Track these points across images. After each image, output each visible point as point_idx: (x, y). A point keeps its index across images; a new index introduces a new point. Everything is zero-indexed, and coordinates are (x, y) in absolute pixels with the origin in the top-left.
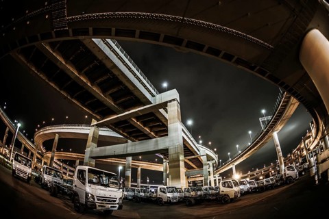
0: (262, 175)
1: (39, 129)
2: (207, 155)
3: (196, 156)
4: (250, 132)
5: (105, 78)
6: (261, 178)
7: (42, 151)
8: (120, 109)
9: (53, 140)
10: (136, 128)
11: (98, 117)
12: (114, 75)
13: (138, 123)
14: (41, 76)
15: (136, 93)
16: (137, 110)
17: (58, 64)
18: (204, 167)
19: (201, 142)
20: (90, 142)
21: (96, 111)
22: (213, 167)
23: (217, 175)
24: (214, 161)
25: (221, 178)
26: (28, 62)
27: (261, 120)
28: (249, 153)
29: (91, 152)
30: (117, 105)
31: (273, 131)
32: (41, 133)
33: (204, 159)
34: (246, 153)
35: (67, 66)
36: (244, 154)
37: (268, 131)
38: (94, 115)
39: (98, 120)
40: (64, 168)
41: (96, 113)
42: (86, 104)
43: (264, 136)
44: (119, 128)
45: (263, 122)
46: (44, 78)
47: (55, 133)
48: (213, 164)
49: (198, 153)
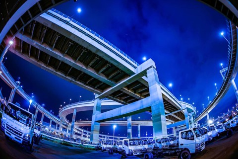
0: (227, 118)
1: (62, 108)
2: (187, 108)
3: (179, 111)
4: (215, 84)
5: (94, 60)
6: (227, 120)
7: (66, 122)
8: (113, 82)
9: (73, 114)
10: (129, 95)
11: (99, 92)
12: (100, 57)
13: (129, 91)
14: (50, 69)
15: (120, 68)
16: (125, 80)
17: (58, 58)
18: (186, 118)
19: (182, 99)
20: (95, 111)
21: (96, 87)
22: (193, 117)
23: (196, 123)
24: (193, 113)
25: (199, 125)
26: (38, 61)
27: (221, 72)
28: (217, 101)
29: (96, 117)
30: (110, 79)
31: (231, 79)
32: (63, 110)
33: (185, 112)
34: (215, 102)
35: (65, 58)
36: (214, 103)
37: (227, 80)
38: (95, 90)
39: (99, 94)
40: (84, 133)
41: (96, 89)
42: (87, 83)
43: (225, 85)
44: (117, 98)
45: (223, 73)
46: (52, 70)
47: (73, 109)
48: (193, 115)
49: (180, 108)
